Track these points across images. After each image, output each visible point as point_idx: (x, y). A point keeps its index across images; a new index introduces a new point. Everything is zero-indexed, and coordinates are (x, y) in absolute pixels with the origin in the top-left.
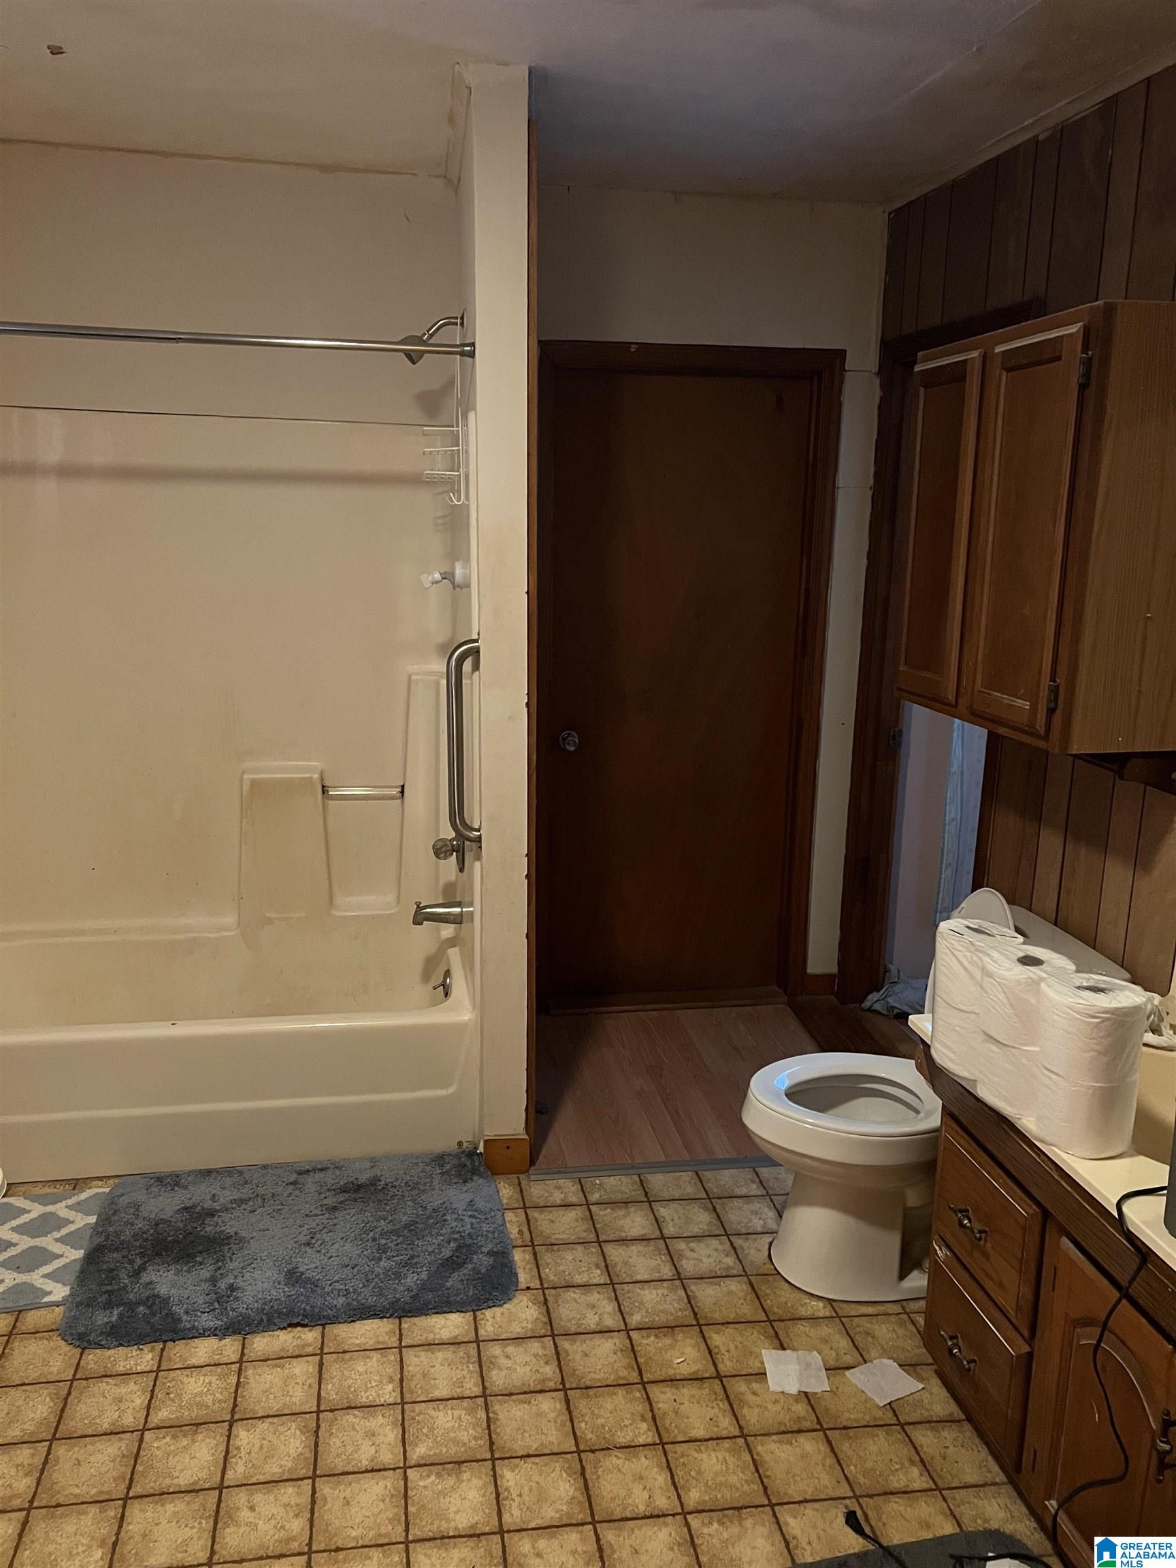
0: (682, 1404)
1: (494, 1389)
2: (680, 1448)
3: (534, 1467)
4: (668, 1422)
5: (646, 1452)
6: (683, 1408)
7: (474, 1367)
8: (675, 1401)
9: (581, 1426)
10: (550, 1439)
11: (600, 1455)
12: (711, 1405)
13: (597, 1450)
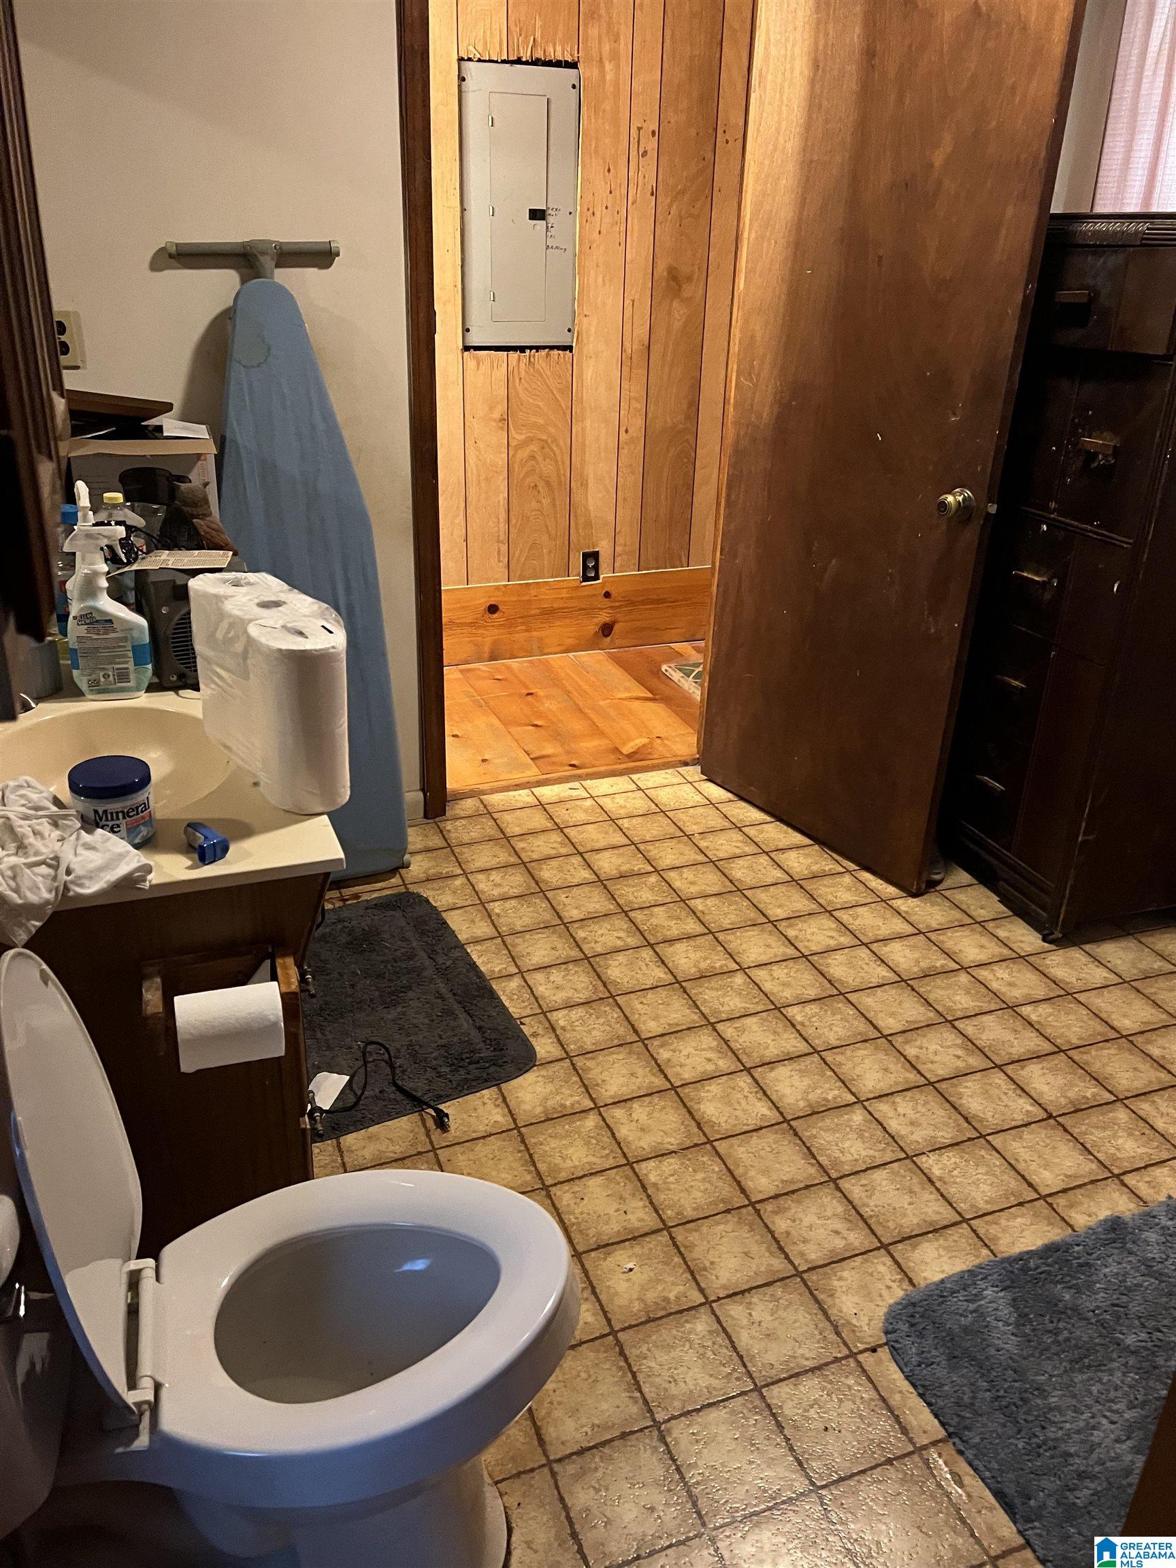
0: (617, 1210)
1: (827, 1190)
2: (610, 1162)
3: (745, 1122)
4: (627, 1188)
5: (644, 1153)
6: (616, 1206)
7: (866, 1211)
8: (625, 1212)
9: (717, 1167)
10: (743, 1149)
11: (688, 1143)
12: (585, 1215)
13: (692, 1147)
